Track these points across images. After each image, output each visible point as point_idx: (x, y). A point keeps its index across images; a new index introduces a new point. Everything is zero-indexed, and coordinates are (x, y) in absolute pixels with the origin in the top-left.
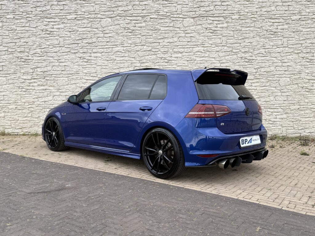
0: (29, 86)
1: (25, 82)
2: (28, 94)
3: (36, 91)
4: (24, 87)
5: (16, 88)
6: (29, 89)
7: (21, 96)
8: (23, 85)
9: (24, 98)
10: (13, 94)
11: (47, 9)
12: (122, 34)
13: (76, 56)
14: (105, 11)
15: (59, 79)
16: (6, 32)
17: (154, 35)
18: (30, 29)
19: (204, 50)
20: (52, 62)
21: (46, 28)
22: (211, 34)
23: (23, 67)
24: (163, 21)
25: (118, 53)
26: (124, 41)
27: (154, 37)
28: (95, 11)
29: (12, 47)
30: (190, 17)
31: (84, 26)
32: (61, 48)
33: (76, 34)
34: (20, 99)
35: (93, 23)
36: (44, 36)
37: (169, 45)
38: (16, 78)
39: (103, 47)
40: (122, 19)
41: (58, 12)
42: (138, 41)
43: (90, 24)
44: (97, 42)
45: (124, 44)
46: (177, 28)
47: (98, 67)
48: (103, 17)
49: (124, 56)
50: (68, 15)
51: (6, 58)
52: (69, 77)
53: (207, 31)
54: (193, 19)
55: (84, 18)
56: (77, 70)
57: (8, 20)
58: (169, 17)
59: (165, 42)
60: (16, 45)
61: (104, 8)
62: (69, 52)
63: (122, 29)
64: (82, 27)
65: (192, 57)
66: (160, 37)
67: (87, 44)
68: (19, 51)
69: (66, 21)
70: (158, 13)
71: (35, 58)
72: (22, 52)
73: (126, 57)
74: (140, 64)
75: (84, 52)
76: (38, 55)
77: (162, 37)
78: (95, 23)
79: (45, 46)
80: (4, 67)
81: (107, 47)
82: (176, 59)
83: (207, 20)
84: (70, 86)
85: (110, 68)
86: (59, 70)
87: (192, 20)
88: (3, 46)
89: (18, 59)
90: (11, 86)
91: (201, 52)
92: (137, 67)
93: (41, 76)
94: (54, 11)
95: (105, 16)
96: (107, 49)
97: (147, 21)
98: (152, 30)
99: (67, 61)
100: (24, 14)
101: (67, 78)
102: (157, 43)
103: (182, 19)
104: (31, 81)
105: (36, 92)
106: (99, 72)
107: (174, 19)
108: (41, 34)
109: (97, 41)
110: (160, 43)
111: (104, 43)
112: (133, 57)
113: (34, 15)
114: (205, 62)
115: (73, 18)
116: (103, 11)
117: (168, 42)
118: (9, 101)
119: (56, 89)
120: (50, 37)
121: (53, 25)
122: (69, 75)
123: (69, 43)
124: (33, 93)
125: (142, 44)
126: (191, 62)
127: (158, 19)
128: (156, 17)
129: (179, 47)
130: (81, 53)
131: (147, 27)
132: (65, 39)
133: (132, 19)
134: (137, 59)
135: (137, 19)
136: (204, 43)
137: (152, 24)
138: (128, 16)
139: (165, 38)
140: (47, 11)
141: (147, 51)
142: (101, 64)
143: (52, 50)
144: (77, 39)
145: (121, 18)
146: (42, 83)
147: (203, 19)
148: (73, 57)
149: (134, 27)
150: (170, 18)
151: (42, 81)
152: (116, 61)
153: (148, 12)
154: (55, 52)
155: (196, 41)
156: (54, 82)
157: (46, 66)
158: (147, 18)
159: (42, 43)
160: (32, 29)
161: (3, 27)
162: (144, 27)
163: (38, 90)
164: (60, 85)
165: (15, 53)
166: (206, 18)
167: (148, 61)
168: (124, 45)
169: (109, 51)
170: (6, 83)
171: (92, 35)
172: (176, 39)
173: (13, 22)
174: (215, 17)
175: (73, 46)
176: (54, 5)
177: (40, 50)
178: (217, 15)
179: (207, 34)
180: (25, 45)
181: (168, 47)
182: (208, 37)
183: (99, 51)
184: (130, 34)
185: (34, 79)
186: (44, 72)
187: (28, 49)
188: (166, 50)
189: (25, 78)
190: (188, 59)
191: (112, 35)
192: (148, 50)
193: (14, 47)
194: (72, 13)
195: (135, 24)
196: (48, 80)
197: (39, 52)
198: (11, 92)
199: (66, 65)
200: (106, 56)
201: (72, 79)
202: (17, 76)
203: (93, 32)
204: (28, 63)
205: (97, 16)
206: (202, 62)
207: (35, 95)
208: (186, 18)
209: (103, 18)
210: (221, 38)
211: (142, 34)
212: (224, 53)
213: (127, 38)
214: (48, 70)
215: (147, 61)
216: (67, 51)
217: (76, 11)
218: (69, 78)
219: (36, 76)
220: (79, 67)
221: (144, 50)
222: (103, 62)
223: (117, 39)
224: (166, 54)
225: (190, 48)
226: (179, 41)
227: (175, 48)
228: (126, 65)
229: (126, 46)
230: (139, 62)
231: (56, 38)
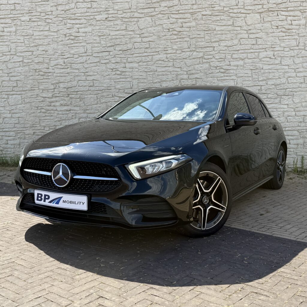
0: (49, 106)
1: (44, 101)
2: (48, 116)
3: (59, 112)
4: (44, 107)
5: (33, 108)
6: (50, 109)
7: (40, 118)
8: (42, 105)
9: (44, 120)
10: (30, 116)
11: (70, 7)
12: (165, 37)
13: (107, 68)
14: (143, 8)
15: (86, 96)
16: (21, 38)
17: (207, 37)
18: (50, 33)
19: (274, 55)
20: (77, 76)
21: (70, 32)
22: (284, 34)
23: (41, 82)
24: (218, 19)
25: (160, 62)
26: (168, 47)
27: (207, 40)
28: (131, 9)
29: (28, 57)
30: (255, 12)
31: (117, 28)
32: (89, 57)
33: (106, 39)
34: (39, 122)
35: (128, 24)
36: (67, 43)
37: (226, 50)
38: (33, 96)
39: (141, 54)
40: (165, 18)
41: (85, 11)
42: (185, 45)
43: (125, 26)
44: (133, 49)
45: (167, 50)
46: (238, 26)
47: (134, 81)
48: (141, 16)
49: (168, 66)
50: (96, 15)
51: (21, 71)
52: (99, 94)
53: (278, 30)
54: (259, 14)
55: (118, 18)
56: (109, 85)
57: (22, 23)
58: (227, 12)
59: (222, 46)
60: (32, 53)
61: (142, 4)
62: (98, 63)
63: (165, 30)
64: (115, 29)
65: (257, 64)
66: (214, 40)
67: (121, 52)
68: (37, 61)
69: (94, 23)
70: (212, 9)
71: (57, 71)
72: (40, 63)
73: (169, 66)
74: (187, 76)
75: (116, 62)
76: (59, 67)
77: (217, 40)
78: (132, 24)
79: (69, 56)
80: (18, 82)
81: (146, 54)
82: (236, 67)
83: (278, 15)
84: (100, 105)
85: (149, 82)
86: (86, 85)
87: (258, 16)
88: (18, 56)
89: (35, 72)
90: (28, 105)
91: (270, 58)
92: (184, 79)
93: (64, 93)
94: (79, 9)
95: (144, 14)
96: (145, 57)
97: (198, 19)
98: (204, 30)
99: (96, 74)
100: (43, 14)
101: (95, 96)
102: (211, 48)
103: (244, 15)
104: (52, 100)
105: (58, 114)
106: (136, 87)
107: (234, 15)
108: (64, 40)
109: (133, 47)
110: (214, 47)
111: (141, 49)
112: (179, 66)
113: (55, 16)
114: (276, 71)
115: (103, 18)
116: (141, 8)
117: (225, 46)
118: (25, 125)
119: (82, 110)
120: (75, 43)
121: (78, 28)
122: (99, 92)
123: (98, 52)
124: (55, 115)
125: (191, 49)
126: (257, 71)
127: (212, 16)
128: (210, 13)
129: (239, 51)
130: (113, 63)
131: (198, 27)
132: (93, 46)
133: (179, 18)
134: (185, 69)
135: (185, 17)
136: (273, 46)
137: (203, 22)
138: (173, 14)
139: (221, 40)
140: (71, 10)
141: (197, 58)
142: (137, 77)
143: (77, 61)
144: (109, 45)
145: (163, 17)
146: (66, 102)
147: (272, 14)
148: (103, 68)
149: (181, 27)
150: (229, 14)
151: (65, 100)
152: (156, 73)
153: (199, 7)
154: (81, 63)
155: (263, 43)
156: (79, 101)
157: (71, 81)
158: (197, 16)
159: (65, 52)
160: (52, 34)
161: (18, 32)
162: (194, 27)
163: (61, 111)
164: (87, 105)
165: (31, 64)
166: (276, 12)
167: (199, 72)
168: (167, 52)
169: (148, 59)
170: (22, 102)
171: (127, 39)
172: (236, 42)
173: (29, 26)
174: (289, 11)
175: (103, 55)
176: (80, 2)
177: (62, 60)
178: (292, 9)
179: (279, 33)
180: (44, 54)
181: (225, 52)
182: (280, 38)
183: (136, 60)
184: (175, 37)
185: (56, 97)
186: (68, 88)
187: (47, 59)
188: (223, 56)
189: (44, 95)
190: (251, 68)
191: (152, 39)
192: (199, 57)
193: (30, 57)
194: (102, 12)
195: (182, 23)
196: (73, 99)
197: (61, 63)
198: (27, 114)
199: (95, 79)
200: (144, 66)
201: (101, 97)
202: (35, 94)
203: (128, 36)
204: (47, 78)
205: (133, 15)
206: (271, 71)
207: (57, 118)
208: (250, 13)
209: (141, 18)
210: (297, 39)
211: (191, 37)
212: (301, 59)
213: (171, 43)
214: (73, 86)
215: (197, 71)
216: (95, 61)
217: (107, 10)
218: (99, 96)
219: (59, 94)
220: (110, 81)
221: (193, 57)
222: (141, 74)
223: (158, 44)
224: (223, 62)
225: (256, 53)
226: (240, 44)
227: (235, 54)
228: (170, 77)
229: (169, 52)
230: (187, 73)
231: (82, 44)
